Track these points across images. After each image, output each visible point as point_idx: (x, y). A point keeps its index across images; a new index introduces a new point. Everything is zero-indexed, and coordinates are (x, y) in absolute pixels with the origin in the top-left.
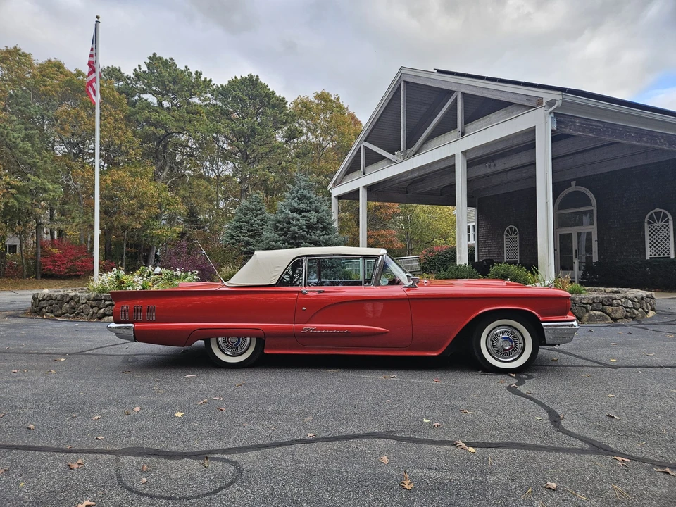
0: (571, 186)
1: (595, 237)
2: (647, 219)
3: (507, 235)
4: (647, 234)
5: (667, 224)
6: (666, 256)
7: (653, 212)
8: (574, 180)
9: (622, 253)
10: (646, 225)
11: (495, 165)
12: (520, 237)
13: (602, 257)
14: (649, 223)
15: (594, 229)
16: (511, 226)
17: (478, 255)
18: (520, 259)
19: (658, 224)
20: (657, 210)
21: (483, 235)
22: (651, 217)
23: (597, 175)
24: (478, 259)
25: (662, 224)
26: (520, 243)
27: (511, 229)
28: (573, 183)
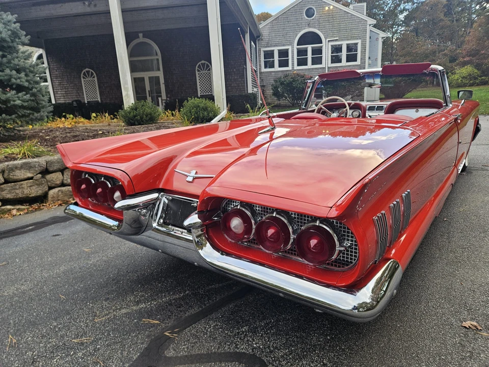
0: (138, 37)
1: (162, 81)
2: (197, 68)
3: (84, 78)
4: (198, 78)
5: (209, 72)
6: (210, 93)
7: (200, 63)
8: (141, 32)
9: (182, 93)
10: (197, 73)
11: (95, 5)
12: (98, 79)
13: (169, 96)
14: (198, 71)
15: (160, 74)
16: (87, 69)
17: (55, 97)
18: (101, 99)
19: (204, 72)
20: (203, 62)
21: (57, 77)
22: (199, 66)
23: (159, 30)
24: (56, 101)
25: (206, 72)
26: (98, 85)
27: (88, 72)
28: (141, 35)
